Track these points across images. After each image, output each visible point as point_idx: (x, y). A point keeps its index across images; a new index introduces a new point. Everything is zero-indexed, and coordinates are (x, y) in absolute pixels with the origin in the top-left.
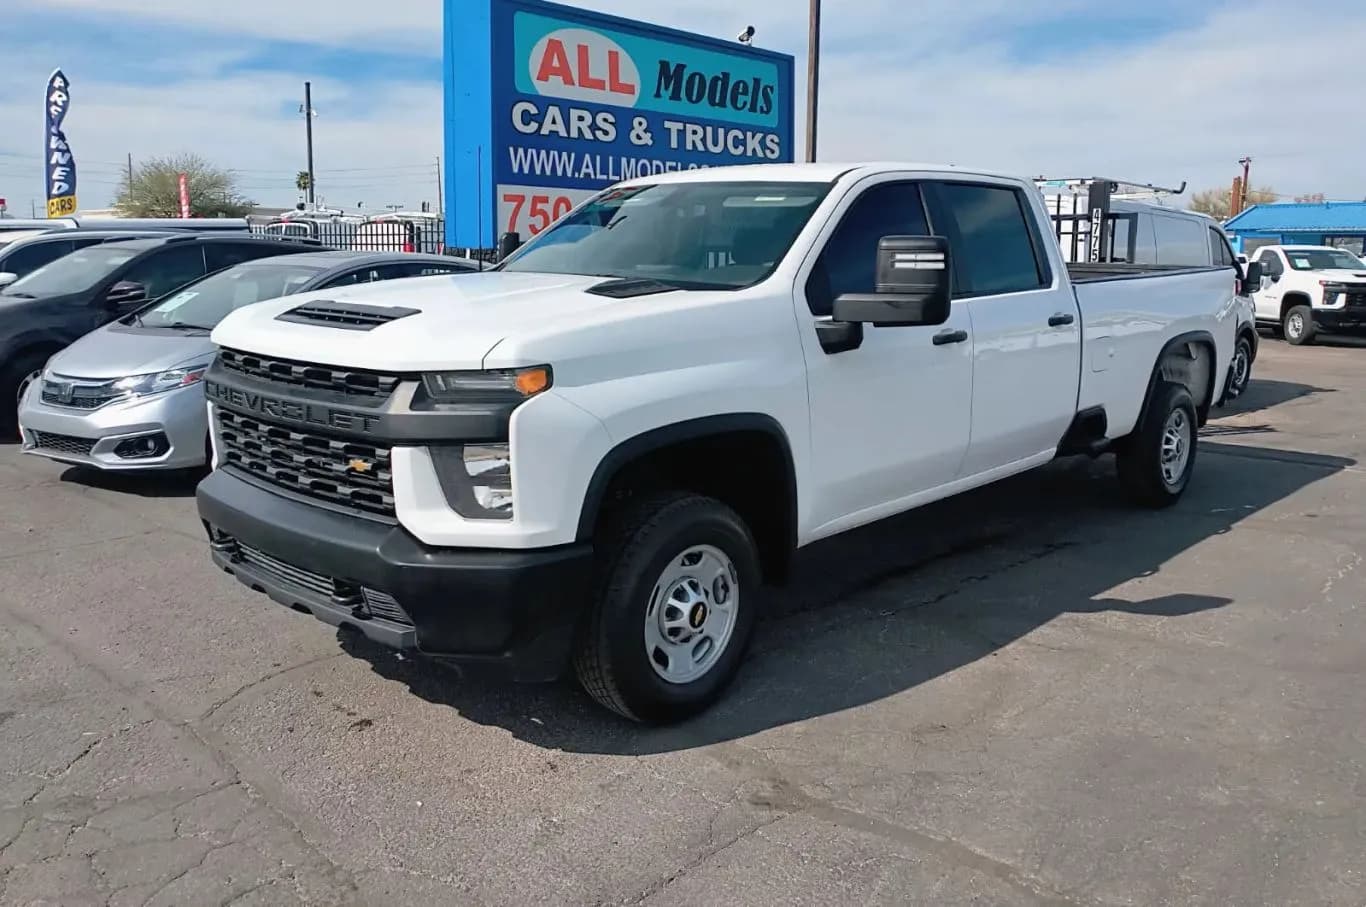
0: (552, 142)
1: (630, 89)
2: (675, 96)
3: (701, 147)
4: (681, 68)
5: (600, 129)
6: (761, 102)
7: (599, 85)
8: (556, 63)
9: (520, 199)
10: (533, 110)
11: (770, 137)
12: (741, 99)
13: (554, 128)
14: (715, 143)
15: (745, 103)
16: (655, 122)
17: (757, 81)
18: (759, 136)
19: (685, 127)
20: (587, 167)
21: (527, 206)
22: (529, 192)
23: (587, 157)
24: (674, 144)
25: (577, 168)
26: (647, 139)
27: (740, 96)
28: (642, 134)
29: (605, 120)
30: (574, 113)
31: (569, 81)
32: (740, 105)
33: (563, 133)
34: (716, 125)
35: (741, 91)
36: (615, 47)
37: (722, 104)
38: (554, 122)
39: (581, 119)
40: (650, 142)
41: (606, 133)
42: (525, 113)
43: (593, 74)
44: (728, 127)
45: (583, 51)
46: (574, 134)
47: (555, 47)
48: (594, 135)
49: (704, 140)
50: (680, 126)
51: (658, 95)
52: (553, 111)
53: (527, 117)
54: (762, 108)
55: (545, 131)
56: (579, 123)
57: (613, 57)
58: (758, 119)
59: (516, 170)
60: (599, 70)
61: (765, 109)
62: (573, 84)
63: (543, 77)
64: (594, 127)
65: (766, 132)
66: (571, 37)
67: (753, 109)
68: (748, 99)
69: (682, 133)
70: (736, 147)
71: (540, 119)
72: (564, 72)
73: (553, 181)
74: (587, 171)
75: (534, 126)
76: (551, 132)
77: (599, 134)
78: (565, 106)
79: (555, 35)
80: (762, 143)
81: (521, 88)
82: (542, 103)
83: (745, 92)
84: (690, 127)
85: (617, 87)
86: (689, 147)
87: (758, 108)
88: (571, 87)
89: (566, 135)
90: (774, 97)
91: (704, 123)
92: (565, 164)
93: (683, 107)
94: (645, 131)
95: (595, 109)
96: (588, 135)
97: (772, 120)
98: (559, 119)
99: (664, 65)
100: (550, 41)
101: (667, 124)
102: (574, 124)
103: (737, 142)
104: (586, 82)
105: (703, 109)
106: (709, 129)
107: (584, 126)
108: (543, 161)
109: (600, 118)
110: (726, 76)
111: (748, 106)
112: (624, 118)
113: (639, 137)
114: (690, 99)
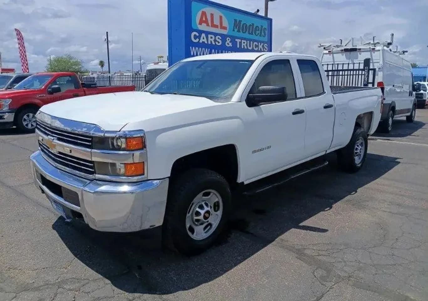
1: (225, 28)
2: (239, 31)
3: (246, 48)
4: (240, 21)
5: (217, 41)
6: (263, 34)
7: (216, 26)
8: (204, 19)
10: (197, 35)
11: (265, 45)
12: (257, 32)
13: (204, 40)
14: (250, 46)
15: (258, 34)
16: (233, 39)
17: (262, 26)
18: (262, 44)
19: (241, 41)
20: (213, 53)
23: (213, 50)
24: (238, 46)
26: (230, 45)
29: (219, 38)
30: (210, 36)
31: (208, 25)
32: (257, 34)
33: (206, 42)
34: (250, 40)
36: (222, 15)
37: (252, 34)
38: (204, 39)
39: (211, 38)
40: (231, 46)
41: (219, 42)
42: (195, 35)
43: (215, 23)
44: (254, 41)
45: (212, 15)
46: (209, 43)
47: (204, 14)
49: (247, 45)
51: (234, 30)
52: (203, 35)
53: (195, 37)
55: (201, 41)
57: (221, 17)
58: (261, 39)
59: (192, 53)
60: (217, 22)
61: (264, 36)
63: (200, 24)
64: (215, 41)
65: (264, 42)
66: (209, 10)
67: (260, 36)
68: (259, 32)
69: (240, 43)
70: (256, 48)
71: (199, 37)
72: (206, 22)
75: (197, 40)
76: (203, 42)
77: (217, 43)
78: (207, 33)
79: (204, 10)
80: (263, 46)
81: (194, 27)
82: (200, 32)
83: (258, 30)
84: (243, 41)
85: (222, 27)
86: (243, 47)
87: (262, 35)
88: (209, 27)
90: (266, 32)
91: (246, 39)
93: (241, 34)
94: (230, 42)
97: (266, 39)
98: (205, 38)
99: (235, 20)
100: (202, 11)
103: (256, 46)
104: (213, 25)
106: (248, 42)
107: (212, 40)
108: (200, 51)
111: (259, 35)
112: (224, 37)
113: (228, 44)
114: (243, 32)
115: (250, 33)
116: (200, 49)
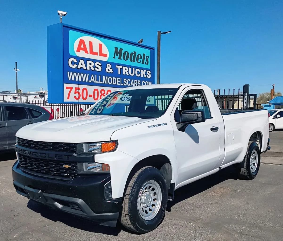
0: (81, 71)
1: (105, 55)
2: (120, 58)
3: (127, 74)
4: (121, 50)
5: (96, 67)
6: (145, 61)
7: (96, 54)
8: (82, 47)
9: (71, 88)
10: (75, 61)
11: (148, 71)
12: (140, 60)
13: (82, 66)
14: (132, 73)
15: (141, 61)
16: (114, 65)
17: (144, 55)
18: (145, 71)
19: (123, 67)
20: (92, 79)
21: (73, 91)
22: (74, 86)
23: (92, 76)
24: (119, 73)
25: (89, 79)
26: (111, 71)
27: (139, 59)
28: (110, 69)
29: (98, 65)
30: (88, 62)
31: (86, 52)
32: (139, 61)
33: (85, 68)
34: (132, 67)
35: (139, 57)
36: (101, 43)
37: (134, 61)
38: (82, 65)
39: (90, 64)
40: (112, 72)
41: (98, 69)
42: (73, 61)
43: (94, 50)
44: (136, 68)
45: (91, 43)
46: (88, 69)
47: (82, 42)
48: (95, 69)
49: (128, 72)
50: (121, 67)
51: (114, 58)
52: (82, 61)
53: (73, 63)
54: (146, 63)
55: (79, 67)
56: (90, 65)
57: (100, 46)
58: (144, 66)
59: (70, 79)
60: (96, 49)
61: (147, 63)
62: (88, 53)
63: (78, 50)
64: (94, 67)
65: (147, 70)
66: (87, 39)
67: (143, 63)
68: (142, 60)
69: (122, 69)
70: (138, 74)
71: (77, 63)
72: (85, 50)
73: (82, 83)
74: (92, 80)
75: (75, 66)
76: (81, 68)
77: (96, 69)
78: (86, 60)
79: (82, 38)
80: (146, 73)
81: (71, 54)
82: (79, 59)
83: (141, 58)
84: (124, 68)
85: (102, 54)
86: (124, 73)
87: (145, 63)
89: (86, 69)
90: (149, 60)
91: (128, 67)
92: (85, 78)
93: (122, 62)
94: (111, 68)
95: (95, 61)
96: (93, 69)
97: (148, 66)
99: (116, 49)
100: (80, 40)
101: (117, 67)
102: (88, 66)
103: (138, 73)
104: (92, 53)
105: (128, 63)
106: (130, 69)
107: (92, 66)
108: (78, 77)
109: (96, 64)
110: (135, 53)
111: (142, 62)
112: (104, 64)
113: (108, 70)
114: (124, 59)
115: (132, 60)
116: (78, 74)
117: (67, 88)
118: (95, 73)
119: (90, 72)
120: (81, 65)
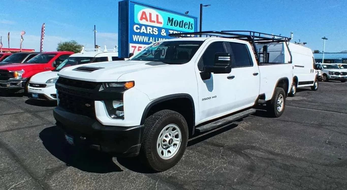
1: (161, 23)
4: (172, 19)
6: (190, 27)
7: (154, 22)
8: (144, 16)
9: (135, 47)
10: (139, 27)
15: (187, 27)
16: (167, 30)
17: (190, 23)
19: (173, 32)
20: (151, 40)
21: (137, 49)
22: (138, 45)
23: (151, 38)
25: (149, 40)
27: (186, 26)
28: (164, 33)
29: (156, 30)
30: (148, 28)
31: (147, 20)
32: (186, 27)
35: (186, 24)
36: (158, 14)
37: (182, 27)
39: (150, 29)
40: (166, 35)
41: (156, 32)
42: (137, 27)
43: (153, 19)
45: (150, 14)
46: (148, 32)
47: (144, 13)
48: (153, 33)
51: (168, 25)
52: (143, 27)
53: (137, 29)
54: (191, 28)
56: (149, 30)
57: (157, 16)
60: (154, 18)
62: (148, 21)
64: (153, 31)
66: (148, 11)
68: (188, 26)
73: (143, 43)
74: (151, 41)
76: (143, 32)
78: (146, 26)
79: (144, 10)
81: (136, 22)
83: (187, 25)
85: (158, 22)
87: (190, 29)
89: (146, 33)
90: (193, 26)
92: (146, 39)
95: (153, 27)
96: (151, 33)
97: (193, 31)
98: (145, 29)
99: (169, 18)
101: (170, 31)
102: (148, 30)
104: (151, 21)
105: (178, 28)
107: (151, 31)
108: (141, 38)
109: (154, 29)
110: (183, 21)
111: (188, 28)
114: (175, 26)
115: (181, 26)
116: (141, 37)
117: (132, 47)
118: (153, 36)
119: (149, 35)
120: (143, 30)
